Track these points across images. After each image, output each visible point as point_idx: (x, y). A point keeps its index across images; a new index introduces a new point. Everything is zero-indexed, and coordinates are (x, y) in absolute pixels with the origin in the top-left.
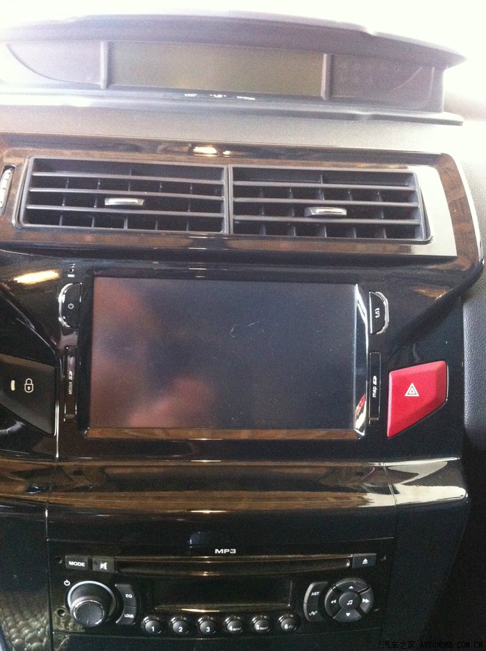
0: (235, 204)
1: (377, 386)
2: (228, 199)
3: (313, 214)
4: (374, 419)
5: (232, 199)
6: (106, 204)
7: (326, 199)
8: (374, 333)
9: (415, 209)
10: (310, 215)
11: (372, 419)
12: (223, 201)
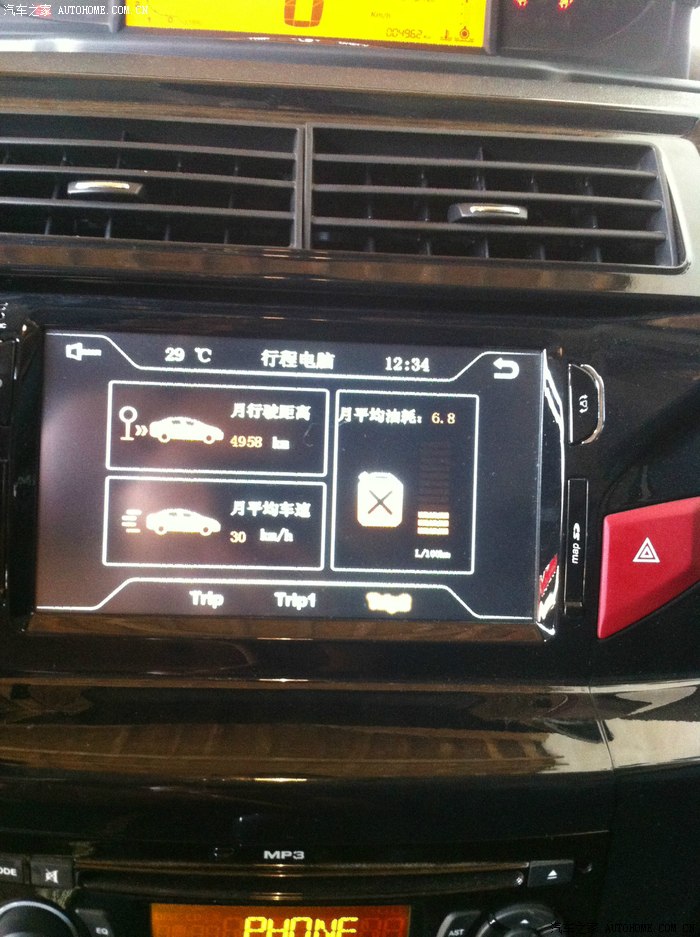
0: (315, 194)
1: (581, 542)
2: (303, 186)
3: (463, 215)
4: (575, 604)
5: (309, 186)
6: (70, 192)
7: (488, 189)
8: (577, 441)
9: (657, 210)
10: (456, 218)
11: (570, 604)
12: (293, 189)
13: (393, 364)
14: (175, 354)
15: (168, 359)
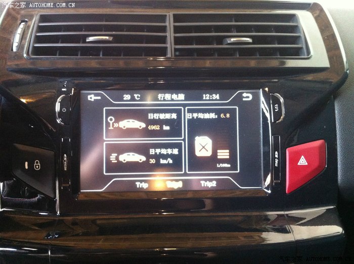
0: (175, 38)
1: (278, 159)
2: (170, 35)
3: (229, 42)
4: (277, 181)
5: (173, 35)
6: (87, 41)
7: (237, 32)
8: (275, 122)
9: (299, 37)
10: (226, 43)
11: (275, 181)
12: (166, 36)
13: (206, 97)
14: (127, 97)
15: (124, 99)
